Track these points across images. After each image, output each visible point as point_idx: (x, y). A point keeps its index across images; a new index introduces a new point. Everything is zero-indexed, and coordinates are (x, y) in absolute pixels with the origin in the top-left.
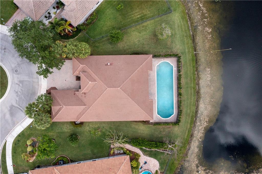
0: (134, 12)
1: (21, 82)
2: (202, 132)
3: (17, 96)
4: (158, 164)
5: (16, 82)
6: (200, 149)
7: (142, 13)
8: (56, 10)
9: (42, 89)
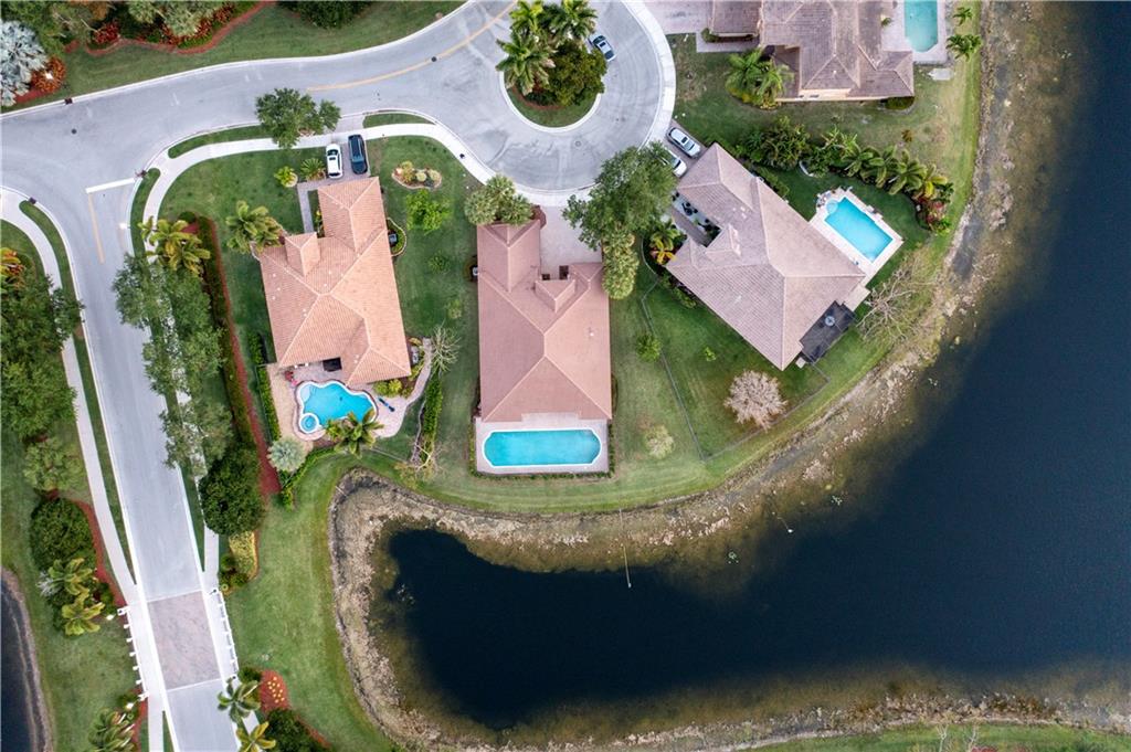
0: (701, 383)
1: (556, 154)
2: (455, 528)
3: (527, 146)
4: (389, 436)
5: (556, 144)
6: (419, 523)
7: (700, 400)
8: (704, 223)
9: (541, 196)
